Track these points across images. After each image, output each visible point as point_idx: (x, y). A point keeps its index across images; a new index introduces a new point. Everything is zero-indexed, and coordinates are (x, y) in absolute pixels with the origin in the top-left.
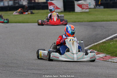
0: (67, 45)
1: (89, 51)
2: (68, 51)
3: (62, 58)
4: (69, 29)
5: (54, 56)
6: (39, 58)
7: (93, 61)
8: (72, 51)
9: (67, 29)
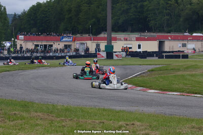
0: (110, 79)
1: (123, 83)
2: (111, 83)
3: (107, 87)
4: (112, 69)
6: (93, 87)
7: (126, 89)
9: (110, 69)
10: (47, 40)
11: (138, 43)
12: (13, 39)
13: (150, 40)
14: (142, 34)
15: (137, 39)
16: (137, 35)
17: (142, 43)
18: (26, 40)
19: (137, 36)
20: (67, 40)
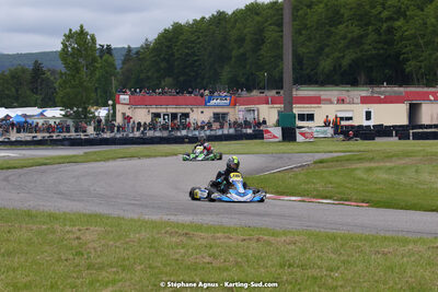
10: (178, 104)
11: (365, 107)
12: (110, 102)
13: (391, 102)
14: (377, 89)
15: (364, 100)
16: (365, 92)
17: (373, 108)
18: (133, 104)
19: (364, 94)
20: (219, 103)
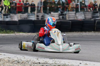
5: (39, 47)
8: (57, 43)
